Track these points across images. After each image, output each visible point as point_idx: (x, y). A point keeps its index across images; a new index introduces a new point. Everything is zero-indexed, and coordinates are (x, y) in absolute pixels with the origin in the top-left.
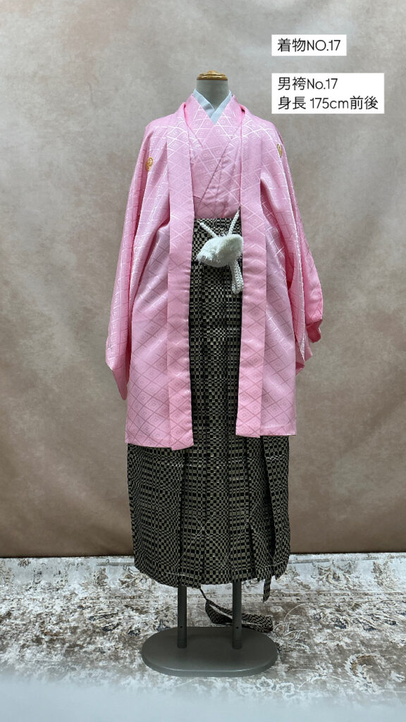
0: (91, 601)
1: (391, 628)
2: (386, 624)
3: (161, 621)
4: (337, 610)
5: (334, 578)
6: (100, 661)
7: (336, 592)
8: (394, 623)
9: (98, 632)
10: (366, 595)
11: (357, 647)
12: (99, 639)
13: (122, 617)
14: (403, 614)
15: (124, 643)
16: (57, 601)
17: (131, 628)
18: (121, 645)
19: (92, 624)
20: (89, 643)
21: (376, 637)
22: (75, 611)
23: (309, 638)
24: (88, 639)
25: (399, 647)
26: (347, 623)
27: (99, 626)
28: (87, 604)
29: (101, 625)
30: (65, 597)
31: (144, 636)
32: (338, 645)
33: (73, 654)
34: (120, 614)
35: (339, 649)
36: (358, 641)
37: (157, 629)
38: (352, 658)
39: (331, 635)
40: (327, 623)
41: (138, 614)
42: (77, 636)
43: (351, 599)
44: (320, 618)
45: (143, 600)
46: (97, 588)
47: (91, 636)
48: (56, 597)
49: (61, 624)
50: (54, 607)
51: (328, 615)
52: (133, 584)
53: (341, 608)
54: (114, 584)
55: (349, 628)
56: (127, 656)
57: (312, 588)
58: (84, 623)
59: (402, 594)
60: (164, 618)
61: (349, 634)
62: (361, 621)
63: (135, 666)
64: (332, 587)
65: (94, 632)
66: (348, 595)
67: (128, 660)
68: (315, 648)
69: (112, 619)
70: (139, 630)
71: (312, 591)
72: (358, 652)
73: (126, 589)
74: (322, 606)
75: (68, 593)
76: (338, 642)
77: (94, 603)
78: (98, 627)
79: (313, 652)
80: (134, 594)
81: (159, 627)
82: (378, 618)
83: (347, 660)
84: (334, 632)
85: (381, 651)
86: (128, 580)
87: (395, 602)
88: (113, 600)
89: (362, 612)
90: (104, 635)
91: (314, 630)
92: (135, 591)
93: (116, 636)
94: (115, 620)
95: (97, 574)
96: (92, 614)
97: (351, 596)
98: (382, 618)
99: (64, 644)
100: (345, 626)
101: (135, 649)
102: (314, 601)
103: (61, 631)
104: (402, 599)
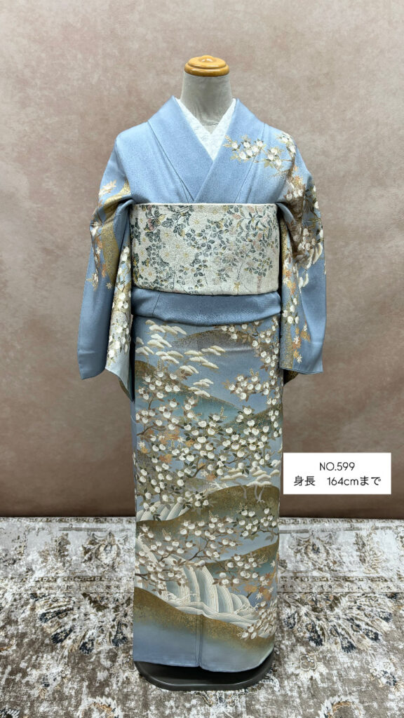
0: (46, 585)
1: (372, 647)
2: (366, 637)
3: (120, 624)
4: (314, 609)
5: (313, 549)
6: (41, 702)
7: (316, 574)
8: (376, 638)
9: (47, 645)
10: (347, 581)
11: (334, 683)
12: (46, 659)
13: (76, 616)
14: (387, 619)
15: (73, 668)
16: (11, 583)
17: (84, 636)
18: (68, 672)
19: (42, 629)
20: (34, 667)
21: (356, 664)
22: (26, 604)
23: (281, 665)
24: (34, 657)
25: (381, 686)
26: (323, 634)
27: (49, 631)
28: (43, 590)
29: (53, 629)
30: (20, 575)
31: (97, 654)
32: (312, 677)
33: (13, 687)
34: (75, 608)
35: (312, 685)
36: (335, 672)
37: (113, 641)
38: (327, 703)
39: (304, 658)
40: (302, 634)
41: (94, 611)
42: (22, 650)
43: (330, 587)
44: (294, 624)
45: (105, 583)
46: (57, 562)
47: (37, 652)
48: (10, 576)
49: (8, 627)
50: (6, 595)
51: (304, 618)
52: (97, 554)
53: (318, 606)
54: (76, 554)
55: (326, 646)
56: (73, 694)
57: (290, 566)
58: (34, 627)
59: (386, 581)
60: (123, 619)
61: (324, 658)
62: (340, 630)
63: (79, 714)
64: (310, 564)
65: (43, 643)
66: (327, 579)
67: (73, 702)
68: (286, 682)
69: (65, 618)
70: (92, 640)
71: (288, 571)
72: (334, 693)
73: (88, 563)
74: (296, 600)
75: (24, 569)
76: (311, 673)
77: (51, 588)
78: (48, 635)
79: (283, 692)
80: (96, 572)
81: (116, 636)
82: (358, 626)
83: (320, 710)
84: (308, 652)
85: (360, 691)
86: (92, 547)
87: (378, 596)
88: (72, 583)
89: (341, 616)
90: (52, 652)
91: (287, 646)
92: (97, 567)
93: (66, 653)
94: (68, 622)
95: (59, 539)
96: (43, 611)
97: (329, 583)
98: (363, 626)
99: (5, 667)
100: (321, 640)
101: (83, 680)
102: (290, 590)
103: (7, 641)
104: (386, 590)
